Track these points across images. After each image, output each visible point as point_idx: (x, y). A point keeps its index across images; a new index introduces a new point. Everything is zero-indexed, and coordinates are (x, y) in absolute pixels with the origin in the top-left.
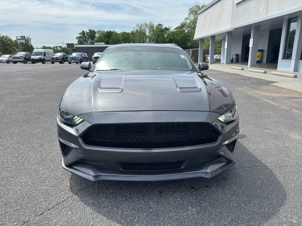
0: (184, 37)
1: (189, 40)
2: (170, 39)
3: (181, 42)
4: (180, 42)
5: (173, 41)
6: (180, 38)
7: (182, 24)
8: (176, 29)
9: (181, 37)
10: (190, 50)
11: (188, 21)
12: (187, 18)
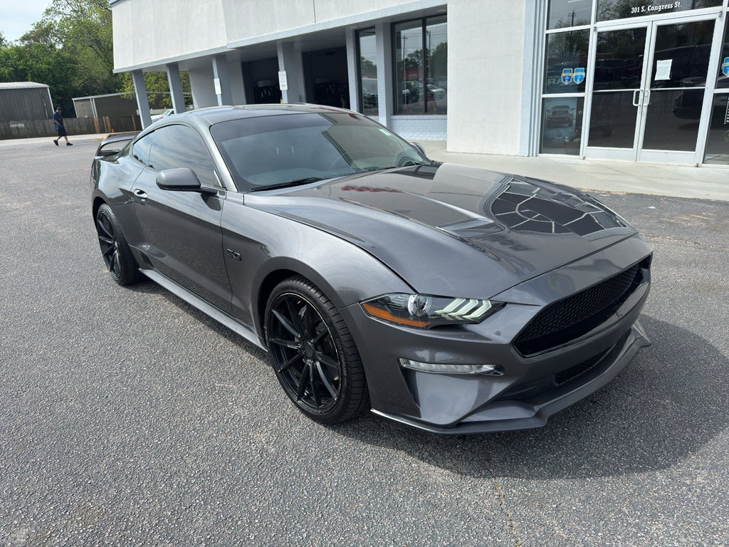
0: (58, 63)
1: (74, 71)
2: (16, 69)
3: (53, 76)
4: (50, 76)
5: (27, 75)
6: (47, 66)
7: (39, 26)
8: (23, 39)
9: (49, 64)
10: (89, 99)
11: (58, 19)
12: (49, 7)
